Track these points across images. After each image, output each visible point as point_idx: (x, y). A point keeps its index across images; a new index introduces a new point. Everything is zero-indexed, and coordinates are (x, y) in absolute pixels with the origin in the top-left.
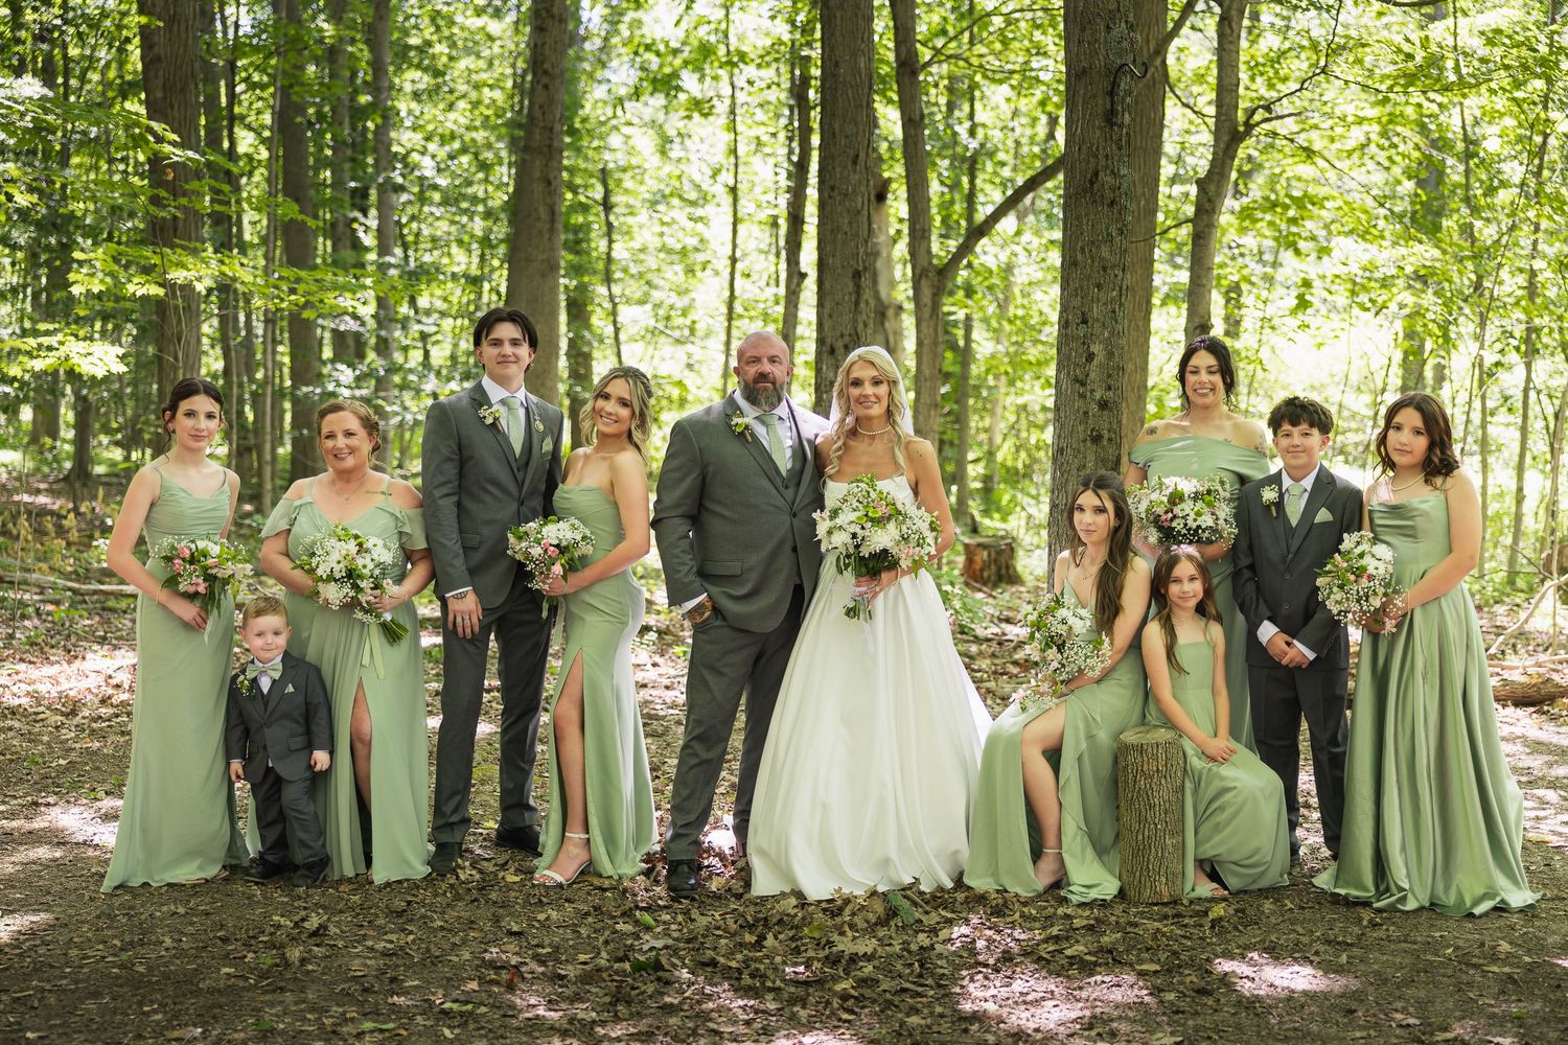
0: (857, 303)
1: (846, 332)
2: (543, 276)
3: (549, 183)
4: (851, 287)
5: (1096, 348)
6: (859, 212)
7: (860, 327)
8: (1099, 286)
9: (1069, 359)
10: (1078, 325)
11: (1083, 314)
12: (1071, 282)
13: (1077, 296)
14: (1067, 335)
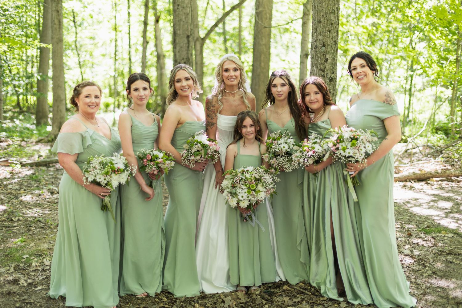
0: (188, 47)
1: (185, 57)
2: (57, 43)
3: (58, 12)
4: (186, 41)
5: (328, 57)
6: (188, 14)
7: (190, 56)
8: (330, 31)
9: (317, 61)
10: (321, 47)
11: (323, 42)
12: (318, 30)
13: (321, 35)
14: (316, 51)
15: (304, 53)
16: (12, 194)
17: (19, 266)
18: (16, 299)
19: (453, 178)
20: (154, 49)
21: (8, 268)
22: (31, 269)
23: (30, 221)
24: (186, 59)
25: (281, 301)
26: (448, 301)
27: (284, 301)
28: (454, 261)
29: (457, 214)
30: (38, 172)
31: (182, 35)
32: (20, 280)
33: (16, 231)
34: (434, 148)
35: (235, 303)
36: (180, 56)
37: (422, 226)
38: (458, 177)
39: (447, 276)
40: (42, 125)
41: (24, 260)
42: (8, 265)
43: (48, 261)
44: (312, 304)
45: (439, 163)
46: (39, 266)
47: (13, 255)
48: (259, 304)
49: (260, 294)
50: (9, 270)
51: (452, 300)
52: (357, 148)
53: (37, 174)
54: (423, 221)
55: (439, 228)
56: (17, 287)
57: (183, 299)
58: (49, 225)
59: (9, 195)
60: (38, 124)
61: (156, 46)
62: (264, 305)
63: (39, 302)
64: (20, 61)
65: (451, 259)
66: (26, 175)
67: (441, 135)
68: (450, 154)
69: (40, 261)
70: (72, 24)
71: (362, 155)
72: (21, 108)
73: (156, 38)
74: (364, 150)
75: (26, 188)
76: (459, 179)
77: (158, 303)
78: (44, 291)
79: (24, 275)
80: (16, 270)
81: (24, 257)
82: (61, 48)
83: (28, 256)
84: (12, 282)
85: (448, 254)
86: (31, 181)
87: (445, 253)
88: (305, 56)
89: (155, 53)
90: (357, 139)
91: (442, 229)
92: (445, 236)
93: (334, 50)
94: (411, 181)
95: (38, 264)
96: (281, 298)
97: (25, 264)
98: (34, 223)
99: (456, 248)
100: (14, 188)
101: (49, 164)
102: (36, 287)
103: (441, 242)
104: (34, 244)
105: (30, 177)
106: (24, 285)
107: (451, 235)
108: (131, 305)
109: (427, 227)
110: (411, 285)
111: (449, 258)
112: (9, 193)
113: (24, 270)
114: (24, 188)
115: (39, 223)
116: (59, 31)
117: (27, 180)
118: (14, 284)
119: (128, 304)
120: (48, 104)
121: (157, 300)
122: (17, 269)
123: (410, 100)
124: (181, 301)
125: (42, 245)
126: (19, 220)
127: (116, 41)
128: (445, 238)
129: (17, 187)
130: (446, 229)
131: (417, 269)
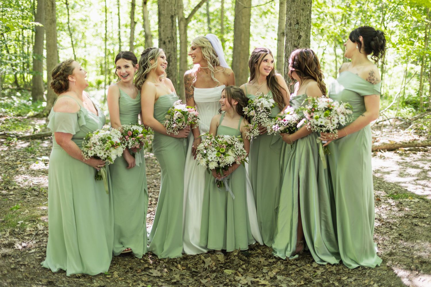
0: (172, 26)
1: (169, 36)
4: (170, 21)
5: (302, 34)
7: (174, 35)
8: (303, 10)
9: (292, 38)
10: (295, 25)
11: (297, 20)
12: (292, 9)
13: (294, 13)
14: (290, 29)
15: (281, 31)
16: (9, 165)
17: (14, 231)
18: (11, 261)
19: (420, 148)
20: (143, 29)
21: (4, 233)
22: (26, 234)
23: (25, 189)
24: (171, 37)
25: (257, 261)
26: (413, 261)
27: (261, 262)
28: (419, 224)
29: (423, 181)
30: (33, 144)
31: (166, 15)
32: (15, 244)
33: (12, 198)
34: (404, 120)
35: (214, 264)
36: (165, 35)
37: (390, 192)
38: (425, 147)
39: (412, 238)
40: (38, 101)
41: (18, 225)
42: (4, 230)
43: (41, 226)
44: (286, 264)
45: (408, 134)
46: (33, 231)
47: (8, 221)
48: (237, 265)
49: (238, 256)
50: (5, 235)
51: (416, 260)
52: (330, 118)
53: (33, 146)
54: (392, 188)
55: (406, 194)
56: (13, 250)
57: (166, 260)
58: (43, 193)
59: (6, 166)
60: (34, 100)
61: (144, 26)
62: (242, 265)
63: (32, 264)
64: (16, 42)
65: (416, 222)
66: (22, 147)
67: (411, 108)
68: (418, 125)
69: (34, 226)
70: (65, 6)
71: (334, 125)
72: (18, 86)
73: (144, 18)
74: (336, 121)
75: (22, 160)
76: (426, 149)
77: (143, 264)
78: (38, 253)
79: (19, 239)
80: (11, 235)
81: (18, 222)
82: (55, 28)
83: (22, 222)
84: (7, 245)
85: (414, 217)
86: (27, 153)
87: (411, 217)
88: (282, 35)
89: (144, 34)
90: (331, 110)
91: (409, 195)
92: (411, 201)
93: (307, 28)
94: (381, 151)
95: (32, 229)
96: (257, 259)
97: (20, 229)
98: (29, 191)
99: (421, 212)
100: (10, 159)
101: (44, 137)
102: (30, 250)
103: (408, 206)
104: (29, 210)
105: (26, 150)
106: (19, 248)
107: (417, 200)
108: (118, 266)
109: (395, 193)
110: (379, 246)
111: (415, 221)
112: (6, 164)
113: (19, 234)
114: (20, 159)
115: (33, 191)
116: (52, 12)
117: (23, 152)
118: (9, 247)
119: (115, 265)
120: (43, 82)
121: (142, 261)
122: (12, 233)
123: (382, 76)
124: (165, 262)
125: (36, 211)
126: (15, 188)
127: (106, 21)
128: (412, 203)
129: (14, 159)
130: (413, 195)
131: (385, 231)
